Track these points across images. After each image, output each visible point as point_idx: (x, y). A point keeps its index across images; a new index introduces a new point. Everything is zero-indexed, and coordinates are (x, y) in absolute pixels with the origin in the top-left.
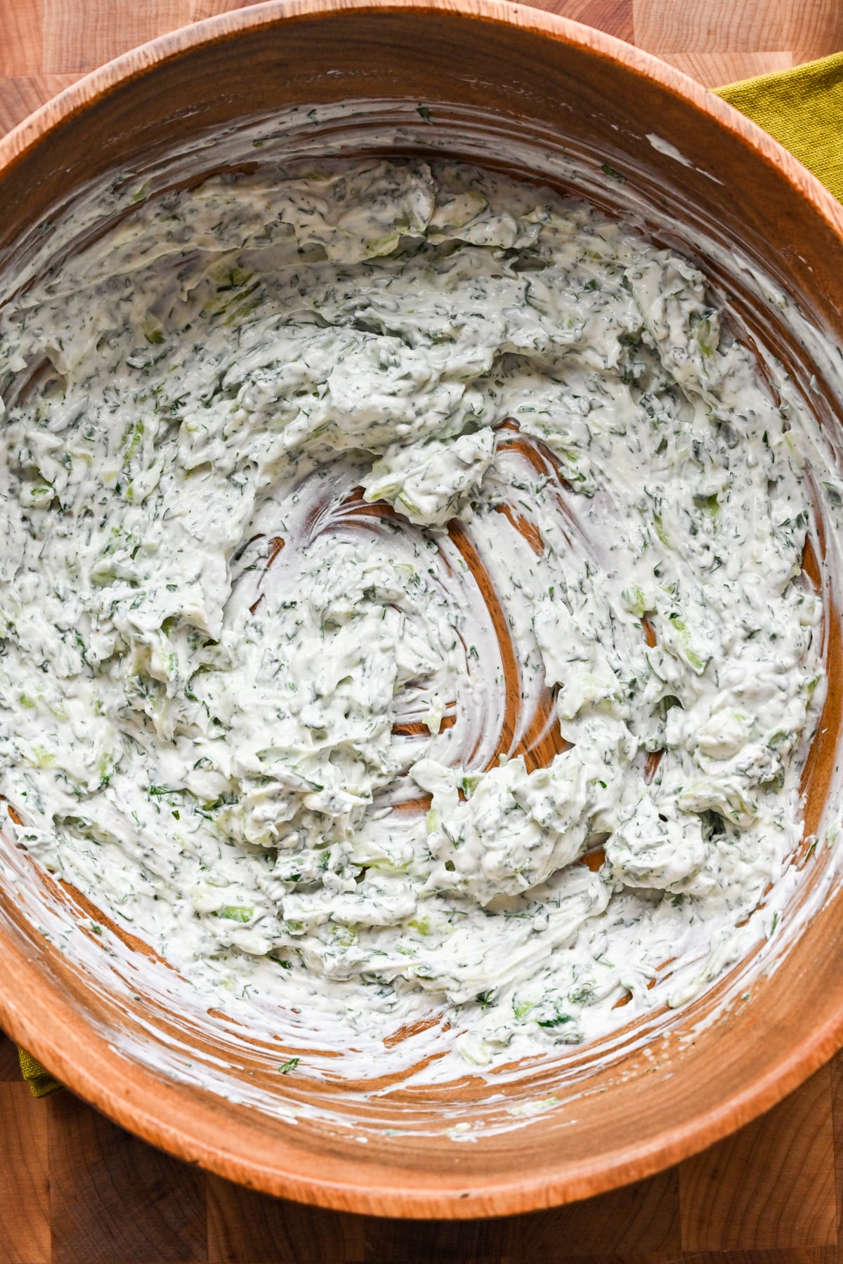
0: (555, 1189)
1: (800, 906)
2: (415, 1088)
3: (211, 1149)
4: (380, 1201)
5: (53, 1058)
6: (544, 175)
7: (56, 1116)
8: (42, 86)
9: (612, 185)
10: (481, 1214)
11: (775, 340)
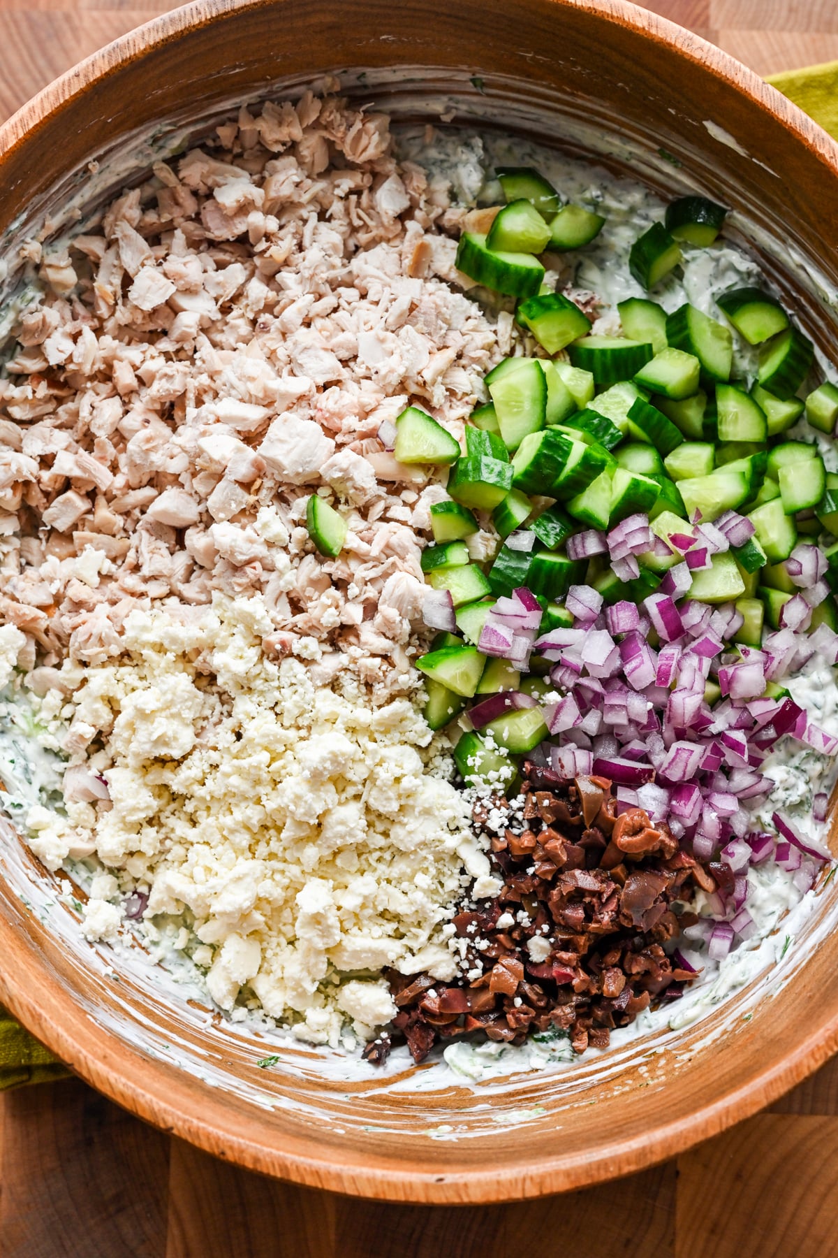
0: (532, 1179)
1: (813, 930)
2: (398, 1094)
3: (187, 1117)
4: (353, 1180)
5: (32, 1016)
6: (599, 154)
7: (13, 1116)
8: (76, 22)
9: (668, 169)
10: (456, 1200)
11: (828, 341)
